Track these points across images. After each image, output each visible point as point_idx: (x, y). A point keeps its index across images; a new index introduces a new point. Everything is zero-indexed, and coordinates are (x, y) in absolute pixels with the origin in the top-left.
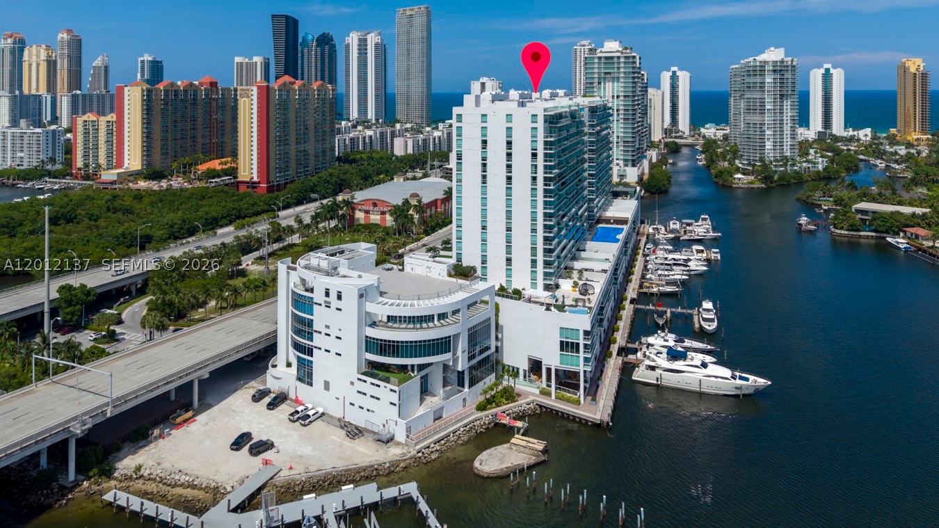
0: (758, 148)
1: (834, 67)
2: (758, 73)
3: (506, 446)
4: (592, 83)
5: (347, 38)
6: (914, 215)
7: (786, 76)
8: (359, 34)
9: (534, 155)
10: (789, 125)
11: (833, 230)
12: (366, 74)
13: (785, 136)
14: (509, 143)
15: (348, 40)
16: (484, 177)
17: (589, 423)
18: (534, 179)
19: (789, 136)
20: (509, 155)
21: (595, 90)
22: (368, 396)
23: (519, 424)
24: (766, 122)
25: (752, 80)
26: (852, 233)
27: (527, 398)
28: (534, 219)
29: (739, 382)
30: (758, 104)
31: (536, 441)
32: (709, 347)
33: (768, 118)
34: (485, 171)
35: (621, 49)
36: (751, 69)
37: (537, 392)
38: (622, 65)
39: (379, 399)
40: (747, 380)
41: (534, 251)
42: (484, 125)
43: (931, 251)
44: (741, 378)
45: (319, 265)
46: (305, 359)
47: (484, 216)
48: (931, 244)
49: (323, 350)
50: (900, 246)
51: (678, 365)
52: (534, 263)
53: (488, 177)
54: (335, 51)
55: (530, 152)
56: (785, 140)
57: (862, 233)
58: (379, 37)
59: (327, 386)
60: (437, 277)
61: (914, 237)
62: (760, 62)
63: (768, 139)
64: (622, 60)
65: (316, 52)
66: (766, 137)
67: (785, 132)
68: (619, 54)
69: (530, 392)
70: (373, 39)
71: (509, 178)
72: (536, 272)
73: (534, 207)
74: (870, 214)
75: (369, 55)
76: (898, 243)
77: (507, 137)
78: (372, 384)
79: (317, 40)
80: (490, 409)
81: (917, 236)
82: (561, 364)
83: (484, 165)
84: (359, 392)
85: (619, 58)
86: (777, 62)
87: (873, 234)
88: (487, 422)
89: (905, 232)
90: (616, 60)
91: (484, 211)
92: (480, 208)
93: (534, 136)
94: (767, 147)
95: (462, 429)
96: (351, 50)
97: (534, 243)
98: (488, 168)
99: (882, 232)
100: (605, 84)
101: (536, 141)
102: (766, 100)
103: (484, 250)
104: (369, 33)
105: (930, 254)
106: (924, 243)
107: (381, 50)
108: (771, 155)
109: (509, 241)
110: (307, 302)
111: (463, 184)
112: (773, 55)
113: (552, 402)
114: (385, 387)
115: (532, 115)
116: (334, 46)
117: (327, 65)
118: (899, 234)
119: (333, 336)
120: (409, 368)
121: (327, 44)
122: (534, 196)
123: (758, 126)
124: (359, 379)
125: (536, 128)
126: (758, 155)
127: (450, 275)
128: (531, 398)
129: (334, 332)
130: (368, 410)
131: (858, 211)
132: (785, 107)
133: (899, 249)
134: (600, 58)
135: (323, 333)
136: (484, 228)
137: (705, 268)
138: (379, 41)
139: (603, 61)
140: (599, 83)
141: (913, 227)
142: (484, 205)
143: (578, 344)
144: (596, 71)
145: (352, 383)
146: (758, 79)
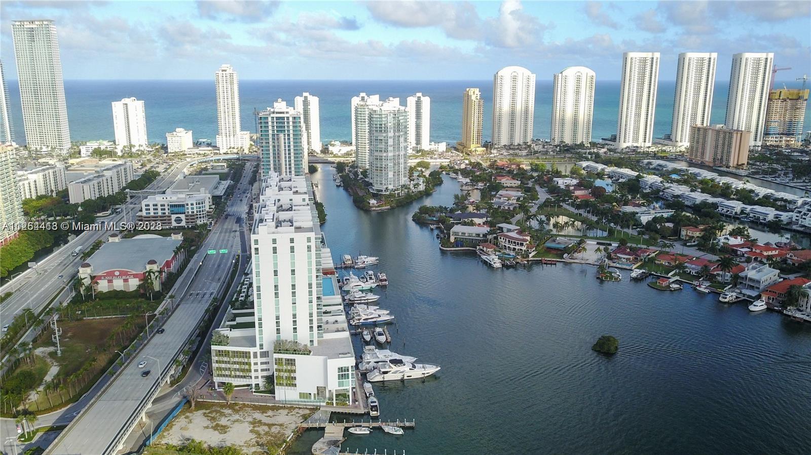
4: (268, 139)
9: (310, 262)
16: (276, 279)
17: (358, 414)
20: (292, 264)
34: (276, 275)
36: (378, 116)
38: (291, 124)
42: (274, 245)
52: (311, 327)
53: (279, 279)
55: (307, 261)
56: (401, 170)
77: (291, 252)
82: (338, 386)
85: (288, 118)
91: (277, 300)
93: (309, 251)
98: (279, 273)
101: (311, 253)
108: (392, 182)
111: (261, 284)
113: (335, 408)
115: (308, 238)
122: (310, 287)
125: (310, 246)
126: (383, 183)
134: (273, 118)
140: (274, 139)
142: (277, 297)
143: (348, 374)
144: (270, 128)
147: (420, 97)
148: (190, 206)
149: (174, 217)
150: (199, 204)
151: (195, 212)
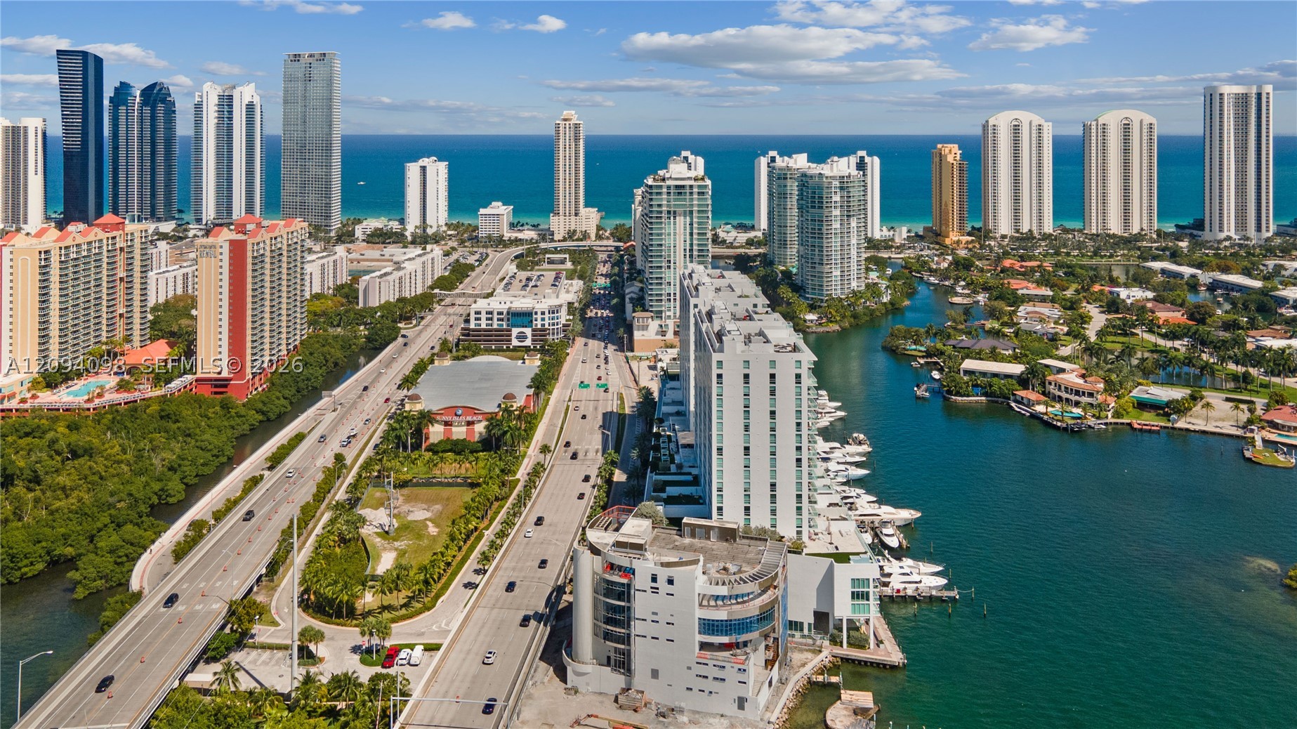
4: (660, 217)
7: (853, 194)
10: (856, 250)
14: (772, 390)
21: (664, 225)
22: (710, 677)
23: (835, 678)
30: (824, 227)
42: (747, 371)
46: (619, 648)
59: (655, 673)
62: (827, 178)
66: (834, 266)
68: (692, 183)
77: (771, 383)
82: (852, 613)
84: (698, 675)
85: (691, 187)
90: (688, 189)
93: (798, 382)
100: (675, 218)
101: (800, 387)
108: (839, 287)
113: (845, 651)
115: (796, 361)
116: (173, 104)
121: (159, 101)
123: (824, 253)
125: (800, 374)
129: (649, 616)
132: (852, 230)
134: (669, 187)
135: (647, 620)
139: (672, 189)
140: (669, 218)
144: (665, 202)
145: (691, 667)
147: (864, 157)
148: (539, 316)
149: (515, 331)
150: (553, 313)
151: (547, 326)
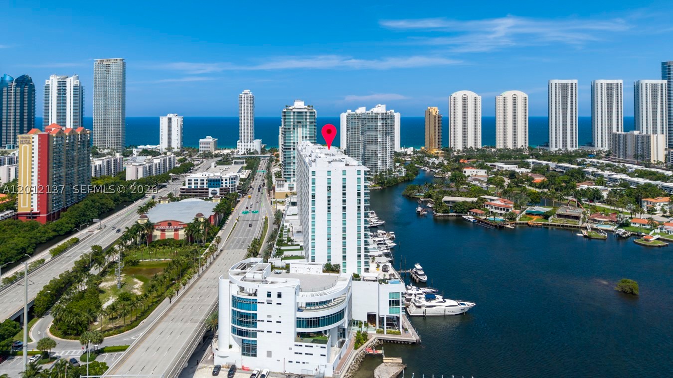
0: (374, 164)
1: (395, 112)
2: (374, 120)
3: (383, 364)
4: (289, 129)
5: (46, 80)
6: (473, 202)
7: (388, 122)
8: (58, 77)
9: (359, 194)
10: (389, 150)
11: (435, 213)
12: (65, 110)
13: (387, 157)
14: (344, 187)
15: (48, 82)
16: (329, 208)
17: (410, 343)
18: (359, 207)
19: (389, 157)
20: (344, 194)
21: (291, 133)
22: (304, 354)
23: (380, 352)
24: (378, 149)
25: (370, 124)
26: (445, 214)
27: (372, 337)
28: (359, 231)
29: (463, 307)
30: (374, 138)
31: (395, 358)
32: (433, 290)
33: (379, 147)
34: (330, 205)
35: (306, 107)
36: (370, 117)
37: (375, 332)
38: (308, 117)
39: (312, 354)
40: (464, 304)
41: (359, 249)
42: (329, 177)
43: (486, 221)
44: (462, 304)
45: (253, 278)
46: (249, 341)
47: (329, 232)
48: (484, 218)
49: (265, 332)
50: (470, 220)
51: (433, 303)
52: (359, 256)
53: (332, 208)
54: (34, 90)
55: (356, 192)
56: (387, 159)
57: (450, 214)
58: (78, 81)
59: (269, 354)
60: (316, 274)
61: (475, 214)
62: (375, 113)
63: (379, 159)
64: (308, 114)
65: (16, 91)
66: (378, 158)
67: (388, 155)
68: (306, 110)
69: (373, 333)
70: (71, 82)
71: (344, 208)
72: (360, 262)
73: (359, 223)
74: (451, 203)
75: (68, 95)
76: (469, 218)
77: (343, 184)
78: (306, 346)
79: (16, 81)
80: (359, 347)
81: (476, 214)
82: (390, 313)
83: (329, 201)
84: (296, 353)
85: (306, 112)
86: (383, 113)
87: (455, 214)
88: (362, 355)
89: (470, 212)
90: (304, 114)
91: (329, 228)
92: (327, 227)
93: (359, 183)
94: (379, 164)
95: (353, 362)
96: (50, 91)
97: (359, 245)
98: (332, 202)
99: (459, 213)
100: (297, 129)
101: (360, 186)
102: (378, 136)
103: (329, 253)
104: (67, 77)
105: (486, 223)
106: (481, 217)
107: (79, 92)
108: (381, 168)
109: (344, 245)
110: (251, 303)
111: (316, 213)
112: (380, 109)
113: (385, 336)
114: (317, 346)
115: (358, 171)
116: (34, 86)
117: (26, 102)
118: (467, 213)
119: (274, 322)
120: (323, 333)
121: (26, 84)
122: (359, 217)
123: (374, 151)
124: (296, 345)
125: (360, 178)
126: (374, 169)
127: (324, 271)
128: (374, 337)
129: (274, 319)
130: (304, 363)
131: (445, 202)
132: (387, 140)
133: (470, 221)
134: (294, 112)
135: (266, 321)
136: (329, 239)
137: (394, 244)
138: (78, 84)
139: (296, 114)
140: (294, 129)
141: (473, 209)
142: (329, 225)
143: (399, 301)
144: (292, 120)
145: (290, 349)
146: (374, 124)
148: (224, 182)
149: (210, 190)
150: (232, 179)
151: (228, 187)
